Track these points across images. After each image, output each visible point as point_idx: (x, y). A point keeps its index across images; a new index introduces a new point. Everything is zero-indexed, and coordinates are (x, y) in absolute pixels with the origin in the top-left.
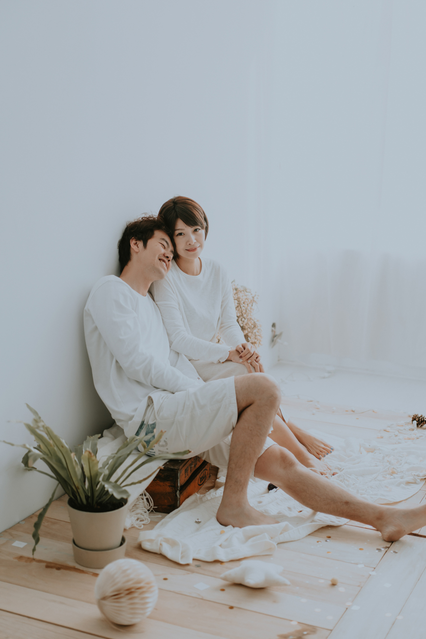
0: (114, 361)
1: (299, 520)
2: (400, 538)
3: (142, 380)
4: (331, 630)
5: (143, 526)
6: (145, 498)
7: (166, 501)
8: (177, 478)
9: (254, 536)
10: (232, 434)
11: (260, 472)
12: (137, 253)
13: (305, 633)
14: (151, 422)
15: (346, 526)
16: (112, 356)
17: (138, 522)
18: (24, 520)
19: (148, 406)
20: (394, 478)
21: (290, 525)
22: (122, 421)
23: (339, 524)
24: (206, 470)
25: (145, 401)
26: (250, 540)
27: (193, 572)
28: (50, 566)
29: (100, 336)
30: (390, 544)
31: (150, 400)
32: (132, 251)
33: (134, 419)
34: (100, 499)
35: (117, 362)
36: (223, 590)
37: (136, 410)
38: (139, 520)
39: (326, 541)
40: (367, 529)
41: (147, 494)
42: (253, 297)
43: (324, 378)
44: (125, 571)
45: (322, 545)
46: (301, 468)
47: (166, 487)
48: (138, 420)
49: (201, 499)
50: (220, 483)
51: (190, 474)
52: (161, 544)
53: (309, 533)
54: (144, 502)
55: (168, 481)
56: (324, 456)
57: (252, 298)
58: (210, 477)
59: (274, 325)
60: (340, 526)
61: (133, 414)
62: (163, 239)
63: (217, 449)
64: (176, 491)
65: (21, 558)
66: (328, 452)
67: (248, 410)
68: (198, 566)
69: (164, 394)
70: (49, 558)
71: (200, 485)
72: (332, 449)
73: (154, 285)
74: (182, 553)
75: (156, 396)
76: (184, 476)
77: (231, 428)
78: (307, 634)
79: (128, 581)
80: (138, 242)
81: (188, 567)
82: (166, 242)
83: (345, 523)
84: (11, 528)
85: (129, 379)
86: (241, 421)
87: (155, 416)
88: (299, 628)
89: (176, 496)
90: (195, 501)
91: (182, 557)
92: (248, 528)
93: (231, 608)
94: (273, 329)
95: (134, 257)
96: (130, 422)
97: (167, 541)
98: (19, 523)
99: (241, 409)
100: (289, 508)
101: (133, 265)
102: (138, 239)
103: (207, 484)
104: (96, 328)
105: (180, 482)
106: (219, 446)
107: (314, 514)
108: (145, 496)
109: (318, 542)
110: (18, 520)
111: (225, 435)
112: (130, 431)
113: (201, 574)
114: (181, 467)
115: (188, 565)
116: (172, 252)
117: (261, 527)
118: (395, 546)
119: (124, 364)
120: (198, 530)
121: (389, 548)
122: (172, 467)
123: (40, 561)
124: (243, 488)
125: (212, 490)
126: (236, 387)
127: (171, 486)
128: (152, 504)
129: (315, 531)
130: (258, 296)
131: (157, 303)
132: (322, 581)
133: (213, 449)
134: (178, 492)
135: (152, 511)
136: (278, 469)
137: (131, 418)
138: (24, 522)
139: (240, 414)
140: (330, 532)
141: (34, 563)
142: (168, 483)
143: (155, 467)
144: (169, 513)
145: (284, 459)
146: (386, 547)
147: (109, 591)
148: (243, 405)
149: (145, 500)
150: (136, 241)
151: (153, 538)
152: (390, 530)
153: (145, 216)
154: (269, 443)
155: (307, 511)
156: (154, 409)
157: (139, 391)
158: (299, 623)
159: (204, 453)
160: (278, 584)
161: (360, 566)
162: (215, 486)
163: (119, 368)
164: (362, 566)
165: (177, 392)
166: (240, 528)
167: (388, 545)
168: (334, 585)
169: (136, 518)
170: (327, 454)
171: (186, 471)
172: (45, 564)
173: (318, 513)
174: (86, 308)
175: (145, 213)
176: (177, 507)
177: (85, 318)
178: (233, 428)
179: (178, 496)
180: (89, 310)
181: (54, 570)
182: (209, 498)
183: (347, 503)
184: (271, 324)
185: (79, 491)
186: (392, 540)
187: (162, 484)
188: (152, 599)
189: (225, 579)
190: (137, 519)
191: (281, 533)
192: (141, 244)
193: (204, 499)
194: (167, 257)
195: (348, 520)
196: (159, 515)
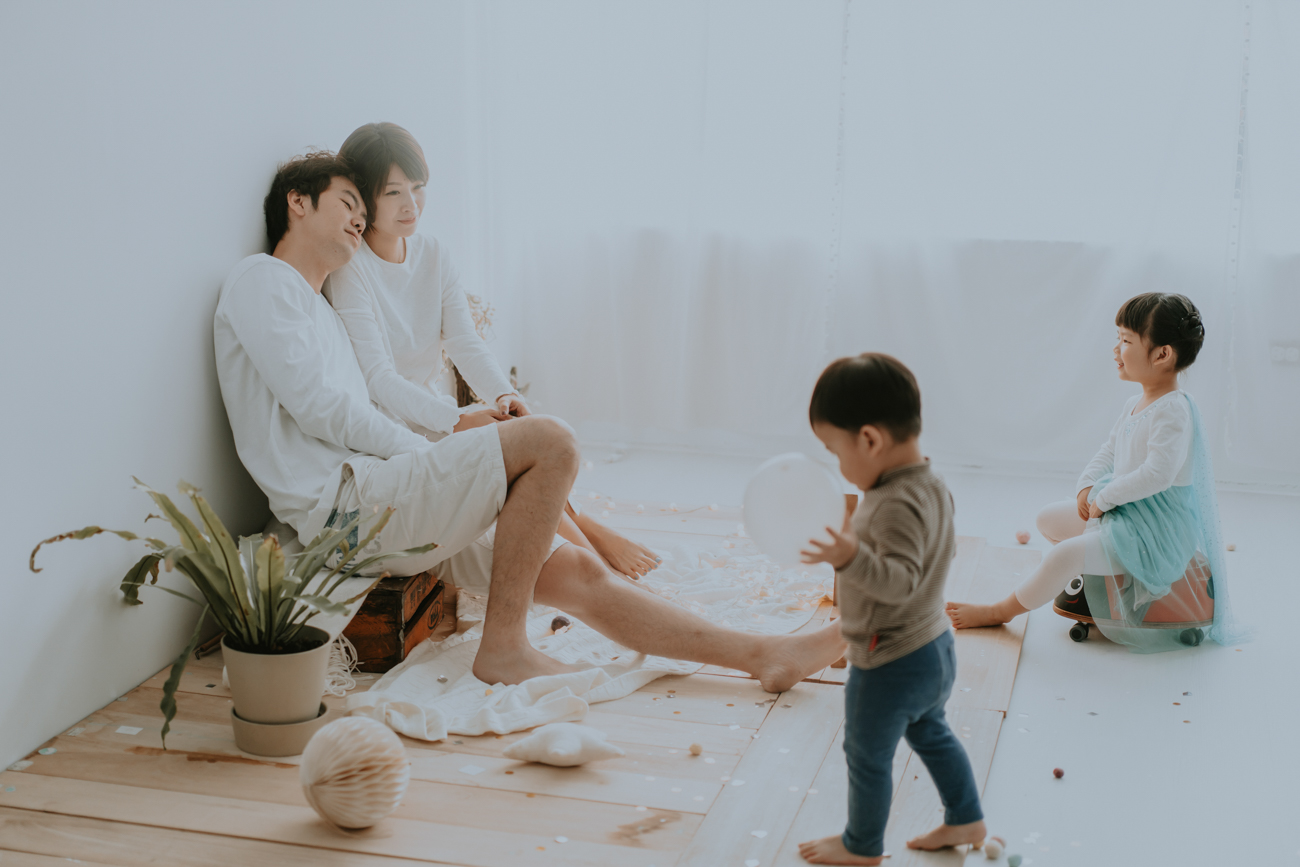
0: (276, 407)
1: (616, 669)
2: (792, 685)
3: (330, 436)
4: (705, 815)
5: (344, 693)
6: (342, 646)
7: (380, 651)
8: (399, 607)
9: (546, 693)
10: (495, 523)
11: (546, 591)
12: (301, 217)
13: (663, 820)
14: (350, 510)
15: (697, 675)
16: (271, 396)
17: (335, 686)
18: (125, 695)
19: (344, 481)
20: (766, 602)
21: (606, 674)
22: (295, 511)
23: (686, 672)
24: (438, 602)
25: (337, 474)
26: (541, 700)
27: (452, 752)
28: (194, 757)
29: (247, 361)
30: (777, 695)
31: (349, 471)
32: (291, 215)
33: (318, 506)
34: (279, 635)
35: (281, 406)
36: (509, 773)
37: (321, 490)
38: (336, 684)
39: (669, 697)
40: (736, 676)
41: (346, 640)
42: (485, 313)
43: (611, 462)
44: (354, 733)
45: (660, 703)
46: (615, 580)
47: (380, 625)
48: (325, 507)
49: (439, 647)
50: (467, 622)
51: (417, 605)
52: (387, 714)
53: (637, 687)
54: (341, 655)
55: (383, 613)
56: (644, 574)
57: (482, 314)
58: (443, 617)
59: (513, 371)
60: (688, 675)
61: (316, 496)
62: (348, 192)
63: (465, 558)
64: (399, 632)
65: (138, 749)
66: (652, 567)
67: (526, 478)
68: (460, 743)
69: (369, 460)
70: (193, 746)
71: (431, 628)
72: (659, 562)
73: (331, 278)
74: (427, 724)
75: (357, 463)
76: (409, 605)
77: (495, 512)
78: (666, 822)
79: (361, 749)
80: (302, 198)
81: (441, 746)
82: (354, 197)
83: (695, 670)
84: (103, 708)
85: (304, 436)
86: (514, 497)
87: (357, 498)
88: (651, 814)
89: (399, 639)
90: (429, 651)
91: (429, 730)
92: (537, 680)
93: (530, 795)
94: (513, 377)
95: (295, 225)
96: (310, 512)
97: (396, 706)
98: (116, 700)
99: (512, 477)
100: (596, 654)
101: (294, 238)
102: (303, 193)
103: (440, 629)
104: (240, 347)
105: (407, 612)
106: (469, 551)
107: (641, 658)
108: (343, 641)
109: (655, 699)
110: (114, 695)
111: (485, 526)
112: (309, 529)
113: (466, 753)
114: (405, 588)
115: (439, 742)
116: (364, 216)
117: (558, 676)
118: (785, 698)
119: (296, 409)
120: (444, 692)
121: (775, 701)
122: (390, 589)
123: (174, 752)
124: (519, 617)
125: (453, 636)
126: (501, 439)
127: (390, 623)
128: (355, 658)
129: (646, 685)
130: (494, 310)
131: (339, 311)
132: (674, 751)
133: (459, 556)
134: (401, 633)
135: (355, 671)
136: (576, 584)
137: (314, 504)
138: (125, 699)
139: (512, 484)
140: (672, 685)
141: (165, 756)
142: (383, 618)
143: (360, 587)
144: (384, 672)
145: (585, 565)
146: (771, 701)
147: (330, 768)
148: (516, 469)
149: (343, 650)
150: (298, 196)
151: (372, 703)
152: (774, 671)
153: (313, 152)
154: (558, 541)
155: (630, 655)
156: (355, 484)
157: (326, 457)
158: (649, 808)
159: (442, 563)
160: (603, 755)
161: (732, 728)
162: (457, 628)
163: (287, 418)
164: (738, 727)
165: (393, 454)
166: (517, 684)
167: (774, 697)
168: (695, 754)
169: (331, 681)
170: (649, 570)
171: (412, 596)
172: (185, 756)
173: (648, 657)
174: (219, 312)
175: (312, 147)
176: (401, 661)
177: (216, 332)
178: (499, 514)
179: (402, 639)
180: (225, 316)
181: (205, 764)
182: (452, 645)
183: (699, 634)
184: (509, 370)
185: (247, 617)
186: (779, 689)
187: (372, 619)
188: (404, 777)
189: (511, 755)
190: (333, 683)
191: (592, 688)
192: (307, 201)
193: (444, 646)
194: (358, 226)
195: (702, 664)
196: (370, 676)
